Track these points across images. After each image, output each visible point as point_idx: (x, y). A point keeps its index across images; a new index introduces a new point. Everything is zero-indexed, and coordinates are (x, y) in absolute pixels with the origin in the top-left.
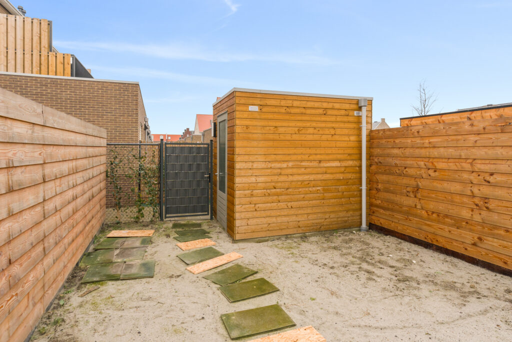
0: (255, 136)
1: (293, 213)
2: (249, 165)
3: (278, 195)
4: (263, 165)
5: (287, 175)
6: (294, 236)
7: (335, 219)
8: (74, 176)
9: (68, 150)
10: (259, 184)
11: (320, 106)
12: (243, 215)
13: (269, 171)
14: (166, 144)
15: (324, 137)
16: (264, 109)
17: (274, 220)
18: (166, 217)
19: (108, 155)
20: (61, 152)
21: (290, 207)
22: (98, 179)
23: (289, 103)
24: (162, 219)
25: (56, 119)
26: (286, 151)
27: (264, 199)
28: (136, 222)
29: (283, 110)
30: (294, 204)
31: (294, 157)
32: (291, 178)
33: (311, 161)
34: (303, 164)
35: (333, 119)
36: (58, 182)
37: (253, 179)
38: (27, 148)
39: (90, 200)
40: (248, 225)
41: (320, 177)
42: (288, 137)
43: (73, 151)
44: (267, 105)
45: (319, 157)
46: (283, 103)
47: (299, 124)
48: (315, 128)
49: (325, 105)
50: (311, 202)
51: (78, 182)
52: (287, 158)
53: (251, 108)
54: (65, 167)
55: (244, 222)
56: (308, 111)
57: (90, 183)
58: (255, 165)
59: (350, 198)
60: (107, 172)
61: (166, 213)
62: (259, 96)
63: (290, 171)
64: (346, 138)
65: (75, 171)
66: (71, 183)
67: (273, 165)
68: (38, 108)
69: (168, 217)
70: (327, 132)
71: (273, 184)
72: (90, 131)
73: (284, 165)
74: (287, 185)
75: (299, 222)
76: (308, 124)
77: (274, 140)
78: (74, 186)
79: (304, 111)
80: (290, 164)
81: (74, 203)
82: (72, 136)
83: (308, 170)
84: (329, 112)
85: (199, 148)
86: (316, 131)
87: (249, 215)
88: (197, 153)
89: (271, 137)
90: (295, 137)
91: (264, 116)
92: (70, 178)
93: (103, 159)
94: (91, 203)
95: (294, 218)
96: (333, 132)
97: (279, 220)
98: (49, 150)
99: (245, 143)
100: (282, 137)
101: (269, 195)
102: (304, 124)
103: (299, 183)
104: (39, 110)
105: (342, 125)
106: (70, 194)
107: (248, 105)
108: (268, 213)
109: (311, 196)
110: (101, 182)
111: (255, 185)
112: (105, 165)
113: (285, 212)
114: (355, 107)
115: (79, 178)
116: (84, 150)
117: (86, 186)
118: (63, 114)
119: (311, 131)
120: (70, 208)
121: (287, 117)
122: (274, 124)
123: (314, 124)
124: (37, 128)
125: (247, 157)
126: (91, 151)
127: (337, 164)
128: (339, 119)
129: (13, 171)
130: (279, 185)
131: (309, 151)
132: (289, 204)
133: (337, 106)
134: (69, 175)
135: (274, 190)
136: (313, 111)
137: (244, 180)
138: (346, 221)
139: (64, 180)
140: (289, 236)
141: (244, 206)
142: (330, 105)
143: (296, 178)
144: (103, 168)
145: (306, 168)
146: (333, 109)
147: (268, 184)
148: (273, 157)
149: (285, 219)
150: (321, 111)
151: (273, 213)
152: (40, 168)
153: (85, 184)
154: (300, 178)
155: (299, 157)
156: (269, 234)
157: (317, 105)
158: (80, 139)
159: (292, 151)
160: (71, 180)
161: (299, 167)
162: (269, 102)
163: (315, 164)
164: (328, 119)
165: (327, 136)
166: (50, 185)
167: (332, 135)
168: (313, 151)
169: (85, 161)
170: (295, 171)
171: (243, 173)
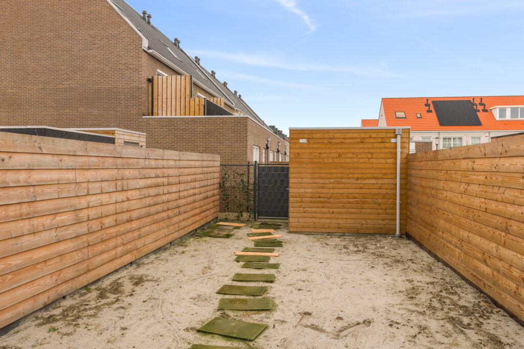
0: (305, 160)
1: (334, 217)
2: (300, 180)
3: (321, 202)
4: (311, 181)
5: (330, 189)
6: (336, 234)
7: (372, 226)
8: (194, 183)
9: (191, 170)
10: (307, 194)
11: (358, 136)
12: (295, 215)
13: (314, 185)
14: (258, 164)
15: (362, 160)
16: (312, 141)
17: (318, 220)
18: (258, 218)
19: (221, 171)
20: (187, 171)
21: (331, 212)
22: (212, 187)
23: (331, 135)
24: (255, 220)
25: (185, 156)
26: (328, 171)
27: (310, 205)
28: (238, 220)
29: (326, 141)
30: (335, 210)
31: (335, 176)
32: (332, 191)
33: (349, 178)
34: (343, 180)
35: (370, 146)
36: (185, 184)
37: (302, 190)
38: (174, 170)
39: (205, 199)
40: (298, 222)
41: (357, 191)
42: (331, 160)
43: (193, 170)
44: (313, 138)
45: (356, 175)
46: (326, 136)
47: (339, 151)
48: (354, 154)
49: (363, 135)
50: (349, 210)
51: (197, 187)
52: (330, 176)
53: (302, 141)
54: (189, 178)
55: (296, 220)
56: (348, 141)
57: (205, 189)
58: (304, 181)
59: (386, 210)
60: (220, 183)
61: (258, 216)
62: (307, 132)
63: (330, 186)
64: (383, 161)
65: (195, 181)
66: (192, 186)
67: (318, 181)
68: (177, 153)
69: (260, 218)
70: (364, 156)
71: (318, 195)
72: (205, 158)
73: (327, 181)
74: (329, 196)
75: (339, 224)
76: (347, 151)
77: (318, 163)
78: (194, 188)
79: (344, 141)
80: (332, 181)
81: (194, 197)
82: (193, 163)
83: (347, 186)
84: (367, 141)
85: (276, 167)
86: (354, 156)
87: (300, 215)
88: (281, 172)
89: (316, 160)
90: (336, 160)
91: (310, 146)
92: (192, 183)
93: (217, 175)
94: (206, 200)
95: (334, 221)
96: (370, 156)
97: (322, 221)
98: (181, 170)
99: (297, 165)
100: (325, 160)
101: (315, 202)
102: (344, 151)
103: (339, 195)
104: (178, 154)
105: (379, 150)
106: (191, 192)
107: (299, 139)
108: (314, 215)
109: (350, 205)
110: (214, 190)
111: (304, 194)
112: (218, 179)
113: (328, 216)
114: (392, 135)
115: (197, 184)
116: (201, 169)
117: (202, 190)
118: (188, 153)
119: (350, 155)
120: (191, 199)
121: (330, 146)
122: (319, 151)
123: (352, 150)
124: (177, 162)
125: (298, 175)
126: (205, 169)
127: (374, 181)
128: (375, 145)
129: (169, 178)
130: (322, 195)
131: (347, 171)
132: (331, 210)
133: (374, 135)
134: (191, 182)
135: (319, 199)
136: (352, 141)
137: (295, 190)
138: (381, 228)
139: (189, 184)
140: (331, 234)
141: (296, 209)
142: (367, 135)
143: (336, 191)
144: (216, 181)
145: (345, 184)
146: (371, 137)
147: (314, 194)
148: (317, 175)
149: (328, 221)
150: (359, 140)
151: (318, 215)
152: (177, 178)
153: (201, 188)
154: (340, 191)
155: (339, 176)
156: (313, 230)
157: (355, 135)
158: (198, 164)
159: (334, 171)
160: (193, 185)
161: (339, 183)
162: (314, 136)
163: (354, 181)
164: (365, 146)
165: (365, 159)
166: (182, 185)
167: (369, 159)
168: (352, 171)
169: (201, 176)
170: (336, 186)
171: (295, 185)
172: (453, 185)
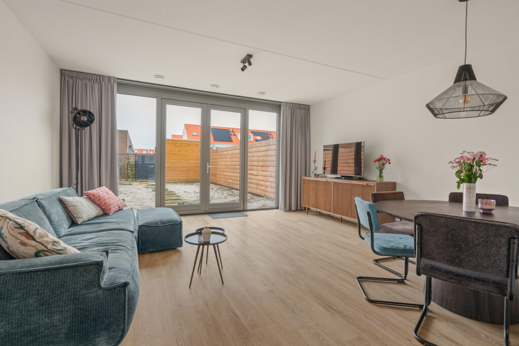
15: (188, 153)
30: (178, 173)
31: (178, 159)
32: (176, 165)
34: (181, 161)
41: (187, 165)
45: (187, 159)
47: (180, 149)
49: (189, 143)
50: (184, 173)
56: (183, 145)
63: (176, 163)
70: (190, 151)
73: (174, 161)
83: (183, 163)
84: (190, 145)
86: (186, 151)
90: (178, 153)
102: (182, 149)
103: (180, 167)
105: (195, 149)
109: (184, 171)
119: (184, 151)
123: (185, 149)
127: (193, 161)
128: (194, 147)
131: (183, 157)
133: (193, 143)
142: (191, 143)
150: (187, 145)
154: (180, 165)
155: (180, 159)
159: (177, 157)
163: (185, 161)
168: (185, 157)
170: (178, 163)
172: (222, 160)
